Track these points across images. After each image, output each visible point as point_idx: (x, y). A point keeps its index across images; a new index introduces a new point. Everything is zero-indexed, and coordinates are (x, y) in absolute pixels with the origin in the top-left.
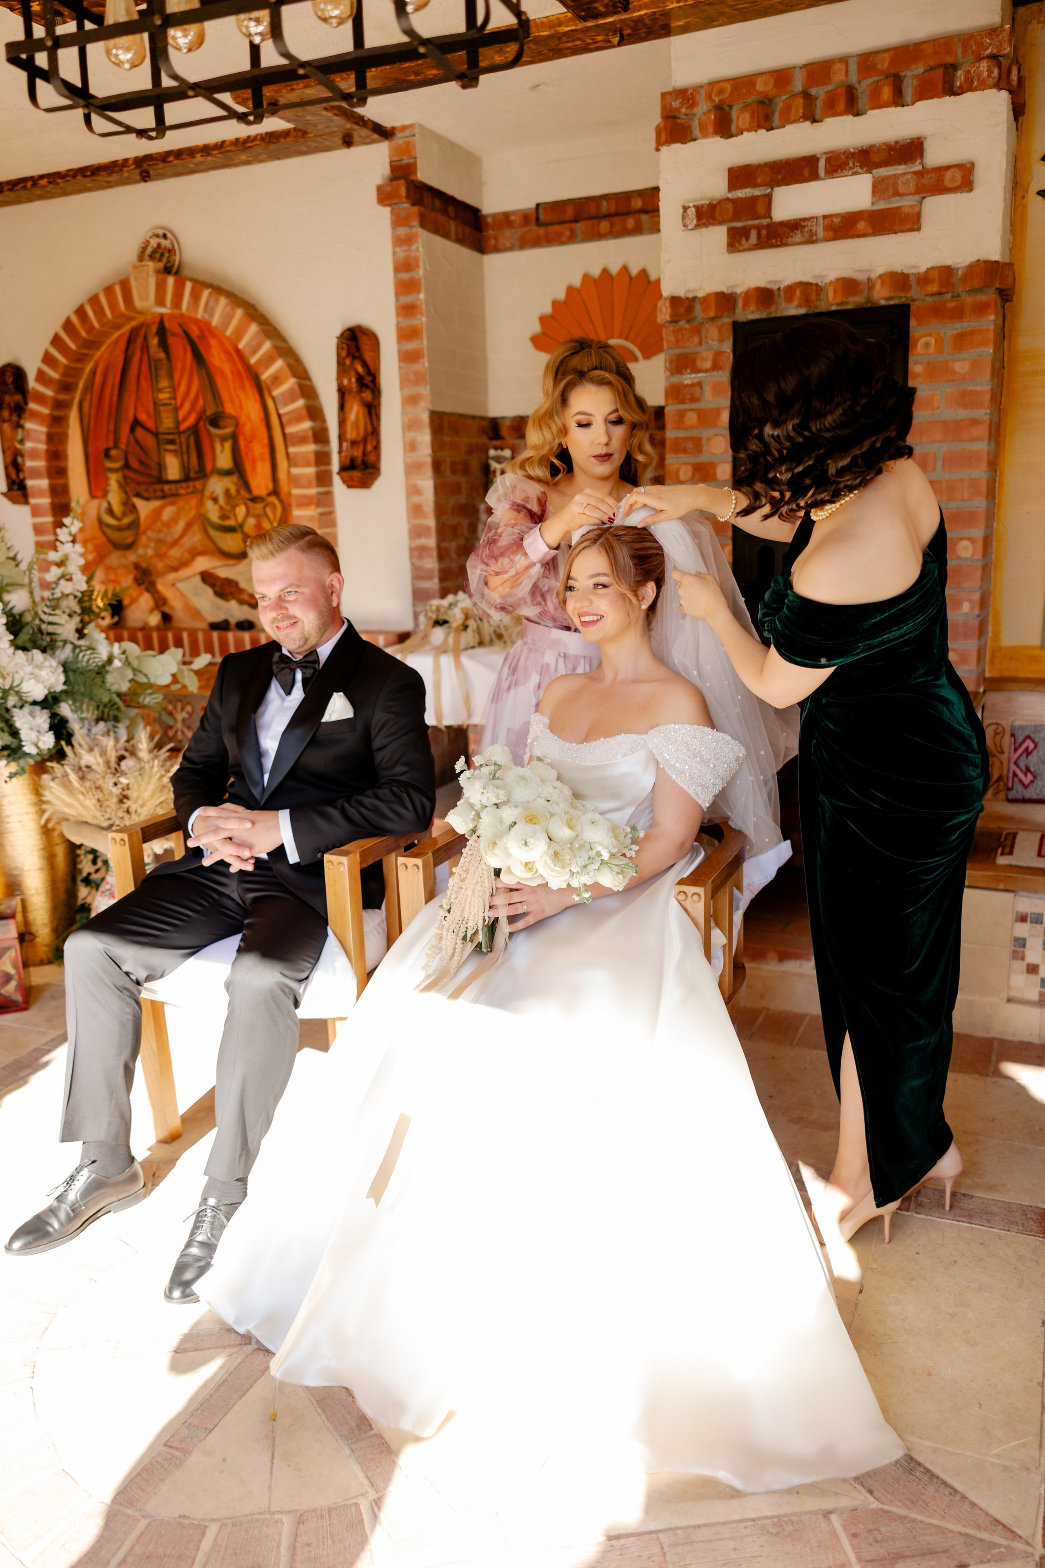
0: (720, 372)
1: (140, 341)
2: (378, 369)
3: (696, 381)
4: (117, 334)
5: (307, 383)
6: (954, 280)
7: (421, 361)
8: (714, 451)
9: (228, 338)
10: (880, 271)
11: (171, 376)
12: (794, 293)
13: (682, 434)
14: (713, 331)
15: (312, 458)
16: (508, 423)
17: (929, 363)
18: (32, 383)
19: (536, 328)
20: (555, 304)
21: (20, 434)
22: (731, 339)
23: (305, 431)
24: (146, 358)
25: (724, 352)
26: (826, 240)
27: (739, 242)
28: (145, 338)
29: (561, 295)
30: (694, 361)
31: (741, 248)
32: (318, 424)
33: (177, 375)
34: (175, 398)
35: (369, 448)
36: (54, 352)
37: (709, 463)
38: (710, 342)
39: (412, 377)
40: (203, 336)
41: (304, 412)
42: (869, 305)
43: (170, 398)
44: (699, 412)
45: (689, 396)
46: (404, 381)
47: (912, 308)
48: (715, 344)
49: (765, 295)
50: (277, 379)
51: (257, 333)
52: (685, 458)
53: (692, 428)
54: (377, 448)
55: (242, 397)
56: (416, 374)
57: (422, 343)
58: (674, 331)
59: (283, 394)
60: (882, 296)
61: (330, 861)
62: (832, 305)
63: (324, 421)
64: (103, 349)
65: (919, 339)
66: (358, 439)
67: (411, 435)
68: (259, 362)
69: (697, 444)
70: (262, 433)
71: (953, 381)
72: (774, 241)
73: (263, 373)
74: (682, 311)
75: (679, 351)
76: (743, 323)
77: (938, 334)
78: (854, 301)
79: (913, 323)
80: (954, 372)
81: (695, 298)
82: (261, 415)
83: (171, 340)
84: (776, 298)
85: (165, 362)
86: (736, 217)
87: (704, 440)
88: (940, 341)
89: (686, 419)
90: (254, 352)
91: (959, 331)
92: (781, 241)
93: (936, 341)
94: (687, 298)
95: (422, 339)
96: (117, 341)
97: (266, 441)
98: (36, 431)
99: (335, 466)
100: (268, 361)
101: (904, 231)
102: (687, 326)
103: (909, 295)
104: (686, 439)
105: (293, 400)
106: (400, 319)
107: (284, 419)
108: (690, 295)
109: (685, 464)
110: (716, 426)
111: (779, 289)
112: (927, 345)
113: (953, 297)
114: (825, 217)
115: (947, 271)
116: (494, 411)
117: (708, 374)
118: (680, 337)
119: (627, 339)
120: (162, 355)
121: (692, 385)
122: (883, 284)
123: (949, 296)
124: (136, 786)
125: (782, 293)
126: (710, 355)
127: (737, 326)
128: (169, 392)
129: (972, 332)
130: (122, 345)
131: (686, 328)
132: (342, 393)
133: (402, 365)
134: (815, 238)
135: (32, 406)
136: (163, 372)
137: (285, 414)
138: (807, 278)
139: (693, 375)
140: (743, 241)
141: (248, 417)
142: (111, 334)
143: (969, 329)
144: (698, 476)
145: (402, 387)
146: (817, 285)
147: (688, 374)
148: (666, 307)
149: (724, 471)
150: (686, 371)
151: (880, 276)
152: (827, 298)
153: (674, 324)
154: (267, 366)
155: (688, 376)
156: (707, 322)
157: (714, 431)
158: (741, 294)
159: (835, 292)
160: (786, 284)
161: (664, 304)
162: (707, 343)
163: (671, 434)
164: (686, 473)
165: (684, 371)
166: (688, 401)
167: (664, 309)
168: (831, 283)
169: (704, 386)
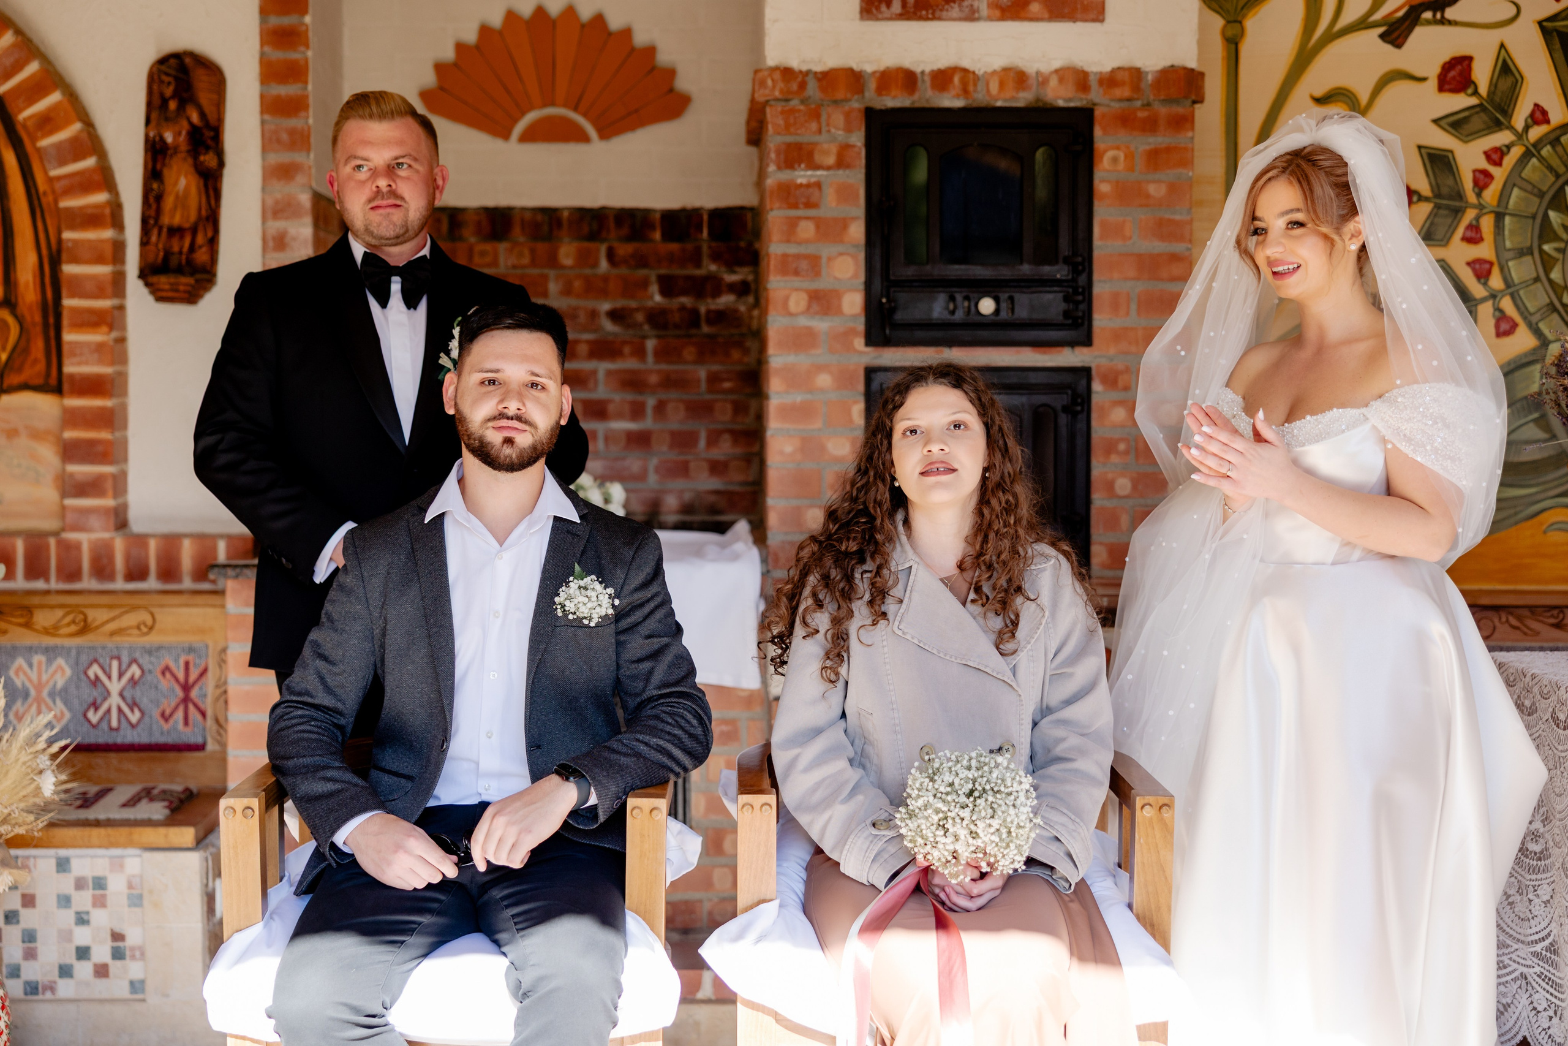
0: (847, 172)
2: (220, 120)
3: (813, 180)
6: (1143, 85)
7: (303, 114)
8: (838, 275)
10: (1057, 64)
12: (951, 80)
13: (792, 249)
14: (838, 118)
15: (108, 251)
17: (1117, 182)
19: (428, 79)
20: (460, 47)
22: (863, 129)
23: (96, 206)
25: (854, 146)
26: (990, 19)
27: (878, 8)
29: (471, 36)
30: (810, 154)
31: (880, 16)
32: (109, 198)
35: (200, 239)
37: (831, 291)
38: (833, 130)
39: (285, 137)
41: (98, 177)
42: (1040, 104)
44: (819, 222)
45: (803, 200)
46: (269, 142)
47: (1098, 112)
48: (840, 134)
49: (908, 79)
50: (48, 122)
51: (14, 46)
52: (796, 282)
53: (807, 241)
54: (213, 242)
56: (292, 132)
57: (306, 88)
58: (782, 113)
59: (58, 146)
60: (1060, 96)
62: (997, 100)
65: (1105, 151)
66: (187, 225)
67: (276, 226)
68: (15, 92)
69: (814, 264)
71: (1147, 206)
72: (924, 13)
73: (21, 111)
74: (794, 86)
75: (789, 139)
76: (881, 111)
77: (1128, 147)
78: (1023, 99)
79: (1098, 132)
80: (1148, 196)
81: (808, 72)
84: (919, 83)
87: (824, 260)
88: (1130, 156)
89: (799, 229)
91: (1152, 146)
92: (933, 14)
93: (1126, 156)
94: (801, 72)
95: (306, 82)
99: (133, 263)
101: (1085, 20)
102: (802, 107)
103: (1089, 97)
104: (798, 257)
105: (78, 157)
106: (267, 49)
108: (804, 68)
109: (797, 290)
110: (842, 242)
111: (923, 73)
112: (1115, 160)
113: (1143, 105)
115: (1136, 74)
117: (831, 172)
118: (792, 121)
119: (576, 109)
121: (808, 186)
122: (1061, 80)
123: (1138, 103)
125: (927, 79)
126: (834, 149)
127: (871, 114)
129: (1168, 150)
131: (799, 111)
132: (155, 153)
133: (267, 117)
134: (976, 15)
137: (59, 178)
138: (966, 64)
139: (809, 173)
140: (883, 8)
143: (1164, 146)
144: (815, 307)
145: (265, 149)
146: (974, 73)
147: (802, 170)
148: (773, 80)
149: (853, 303)
150: (799, 166)
151: (1057, 71)
152: (988, 90)
153: (783, 104)
154: (31, 101)
155: (802, 173)
156: (828, 106)
157: (840, 248)
158: (874, 73)
159: (1002, 85)
160: (935, 67)
161: (770, 75)
162: (829, 131)
163: (775, 247)
164: (797, 302)
165: (796, 166)
166: (801, 206)
167: (769, 82)
168: (994, 72)
169: (824, 187)
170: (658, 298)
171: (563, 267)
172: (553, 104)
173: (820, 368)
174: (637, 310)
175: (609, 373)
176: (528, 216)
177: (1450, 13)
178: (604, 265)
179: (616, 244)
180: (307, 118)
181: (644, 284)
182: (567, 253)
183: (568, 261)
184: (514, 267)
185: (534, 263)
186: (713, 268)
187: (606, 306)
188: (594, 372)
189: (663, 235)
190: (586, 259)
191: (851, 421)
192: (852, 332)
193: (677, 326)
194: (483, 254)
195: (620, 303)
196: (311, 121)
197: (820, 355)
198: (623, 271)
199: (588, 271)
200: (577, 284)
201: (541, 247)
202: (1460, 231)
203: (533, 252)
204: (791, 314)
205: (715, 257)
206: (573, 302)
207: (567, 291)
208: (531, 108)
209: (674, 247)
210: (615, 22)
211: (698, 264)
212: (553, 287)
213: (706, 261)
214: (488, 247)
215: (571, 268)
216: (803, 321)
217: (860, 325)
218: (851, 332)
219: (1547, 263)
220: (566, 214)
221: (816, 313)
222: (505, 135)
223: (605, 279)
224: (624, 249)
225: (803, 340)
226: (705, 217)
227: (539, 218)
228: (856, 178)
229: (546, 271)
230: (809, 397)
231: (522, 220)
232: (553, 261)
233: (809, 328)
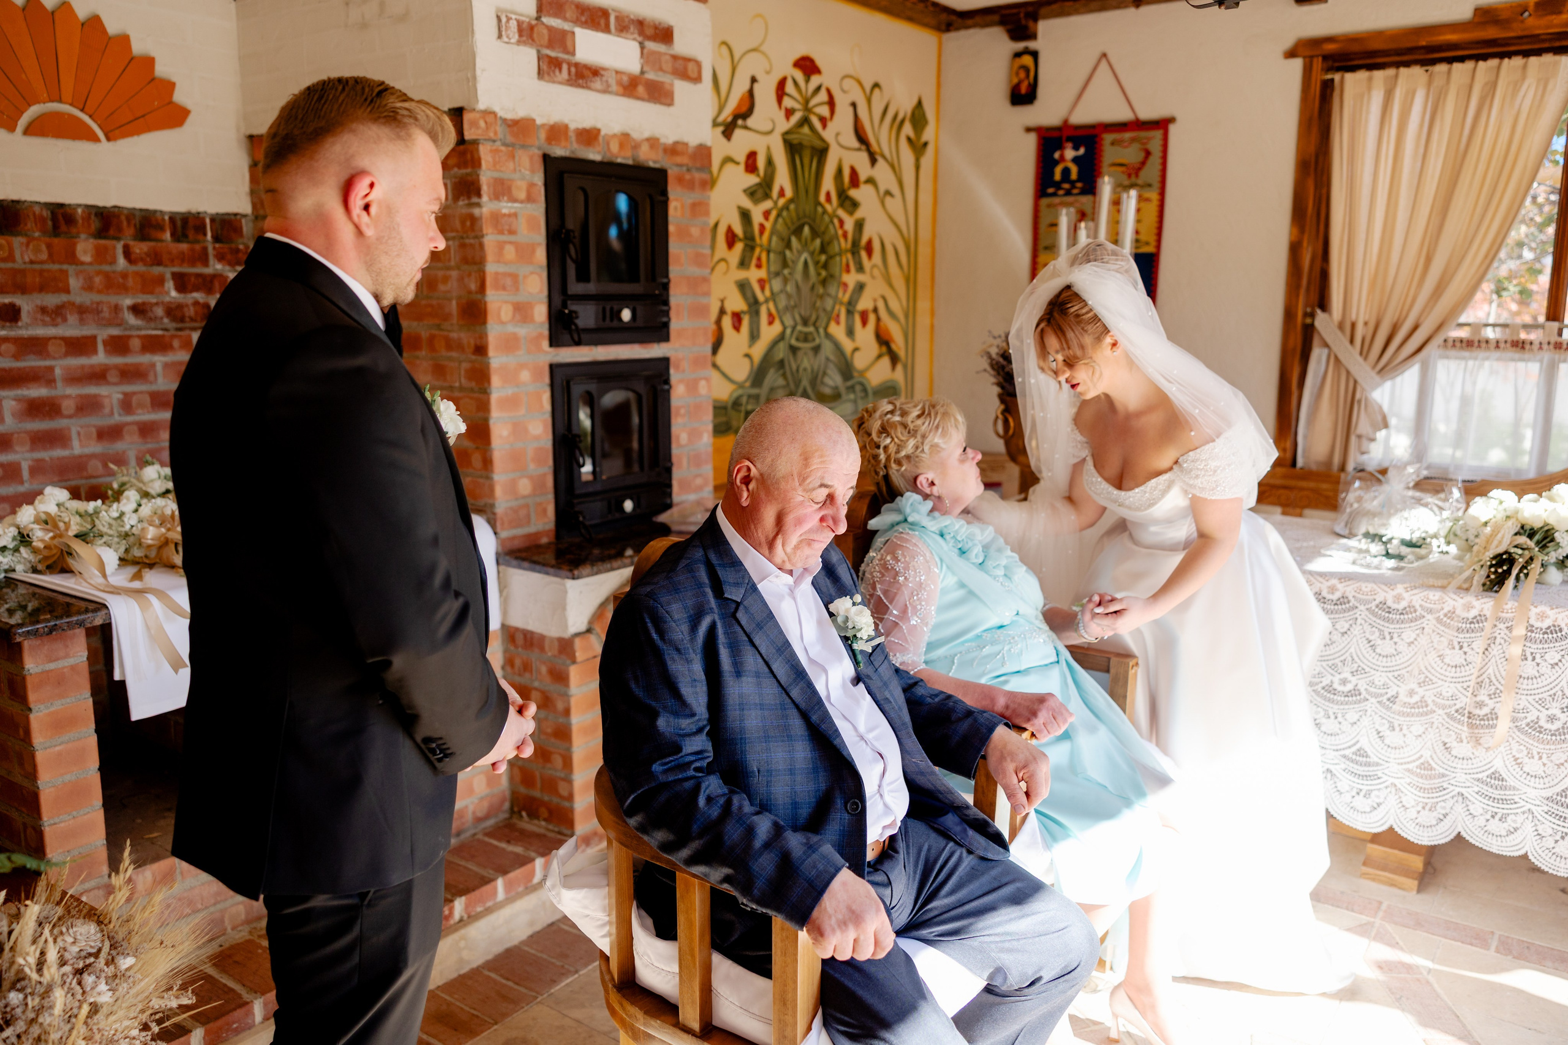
0: (534, 206)
3: (513, 211)
6: (688, 156)
8: (530, 290)
10: (646, 135)
13: (501, 269)
14: (526, 160)
17: (678, 225)
22: (542, 171)
25: (537, 185)
26: (617, 94)
27: (554, 72)
30: (509, 189)
31: (550, 78)
37: (527, 303)
38: (523, 170)
42: (639, 163)
44: (518, 246)
45: (507, 227)
47: (669, 173)
48: (528, 174)
49: (565, 133)
52: (505, 295)
53: (510, 262)
58: (491, 151)
60: (650, 158)
62: (619, 157)
65: (673, 201)
69: (515, 282)
71: (691, 243)
72: (579, 81)
75: (496, 175)
76: (553, 158)
77: (682, 199)
78: (631, 157)
79: (670, 188)
80: (692, 236)
86: (550, 45)
87: (521, 278)
89: (505, 251)
91: (692, 199)
92: (586, 83)
93: (682, 206)
101: (664, 104)
102: (503, 148)
104: (505, 274)
109: (506, 302)
110: (532, 264)
111: (572, 129)
112: (677, 207)
114: (617, 72)
115: (686, 147)
117: (523, 205)
118: (496, 159)
121: (509, 215)
122: (652, 147)
123: (686, 169)
126: (524, 186)
127: (546, 158)
129: (700, 203)
131: (501, 151)
134: (609, 89)
139: (510, 204)
140: (557, 72)
143: (698, 200)
144: (518, 316)
147: (505, 202)
148: (486, 122)
149: (541, 312)
150: (503, 198)
151: (648, 140)
152: (609, 149)
153: (491, 144)
155: (505, 204)
156: (519, 149)
157: (532, 269)
158: (543, 125)
159: (622, 146)
160: (580, 126)
161: (484, 118)
162: (520, 171)
163: (490, 267)
164: (506, 312)
165: (501, 198)
166: (506, 232)
167: (482, 124)
168: (615, 136)
169: (519, 217)
170: (174, 293)
171: (82, 263)
172: (56, 99)
173: (522, 366)
174: (157, 304)
175: (166, 366)
177: (750, 122)
178: (121, 261)
179: (131, 243)
181: (161, 281)
182: (85, 248)
183: (87, 258)
184: (33, 262)
185: (52, 258)
186: (219, 266)
187: (128, 302)
188: (153, 365)
189: (172, 235)
190: (102, 256)
191: (542, 407)
192: (541, 336)
193: (192, 320)
195: (140, 299)
197: (522, 355)
198: (140, 268)
199: (106, 268)
200: (97, 280)
201: (58, 243)
202: (754, 262)
203: (49, 246)
204: (502, 323)
205: (220, 258)
206: (97, 297)
207: (89, 287)
208: (37, 101)
209: (184, 246)
210: (113, 27)
211: (206, 263)
212: (74, 283)
213: (212, 260)
215: (90, 264)
216: (511, 329)
217: (546, 332)
218: (539, 336)
219: (786, 281)
221: (519, 322)
222: (12, 129)
223: (124, 275)
224: (140, 248)
225: (510, 344)
226: (208, 221)
228: (538, 210)
229: (65, 267)
230: (516, 390)
231: (34, 215)
232: (71, 257)
233: (515, 334)
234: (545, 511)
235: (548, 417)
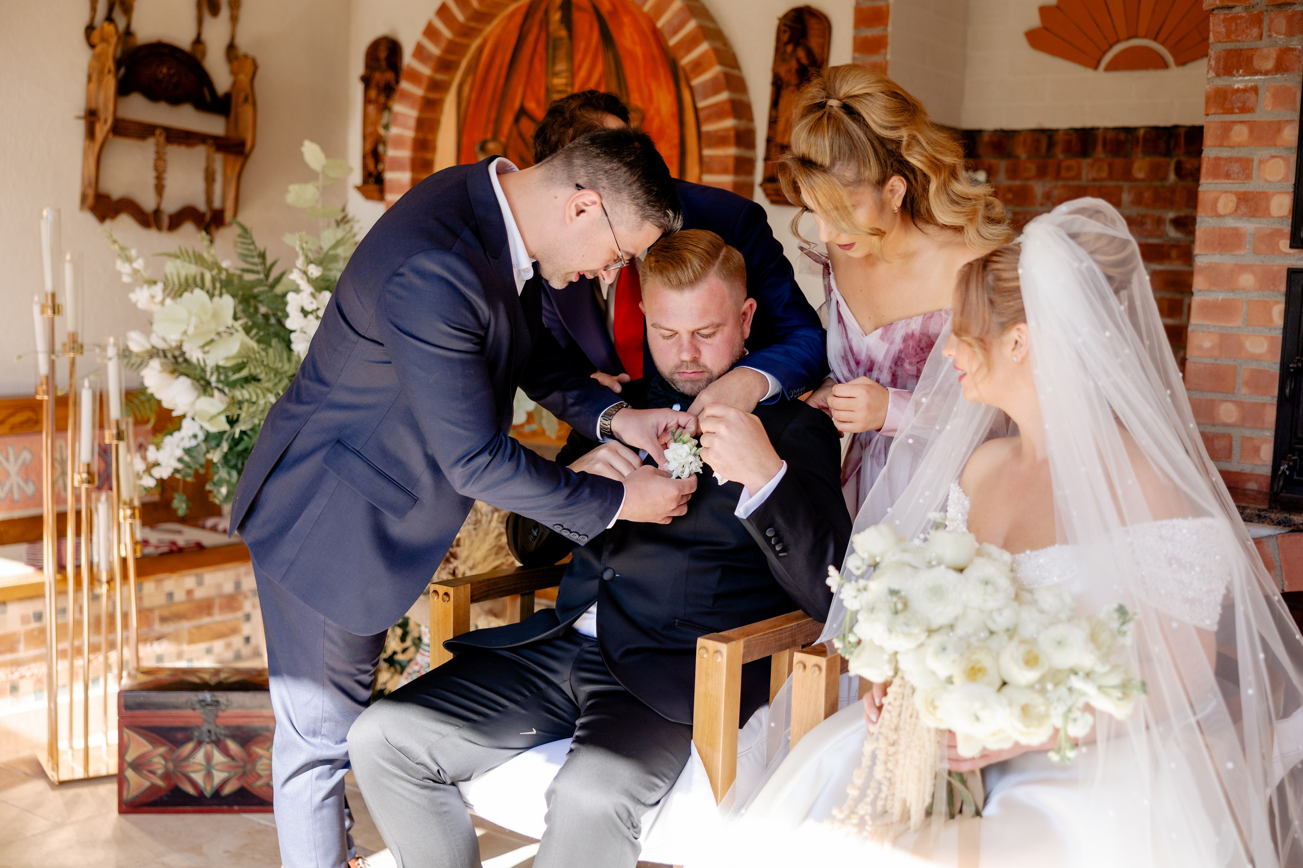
0: (1286, 76)
1: (539, 15)
3: (1250, 85)
4: (513, 7)
5: (735, 72)
7: (883, 51)
8: (1268, 178)
9: (646, 15)
11: (571, 57)
13: (1225, 153)
14: (1280, 23)
15: (731, 164)
16: (986, 138)
18: (408, 59)
19: (1035, 21)
21: (386, 118)
23: (726, 130)
24: (543, 35)
25: (1295, 49)
28: (547, 12)
30: (1250, 60)
32: (743, 124)
33: (578, 57)
34: (572, 85)
36: (439, 25)
37: (1260, 193)
38: (1274, 35)
40: (614, 12)
41: (728, 107)
43: (567, 85)
44: (1254, 126)
45: (1239, 105)
48: (1281, 40)
50: (699, 66)
51: (681, 9)
52: (1226, 184)
53: (1240, 145)
55: (654, 87)
57: (886, 30)
58: (1224, 21)
59: (704, 84)
61: (704, 648)
63: (751, 119)
64: (495, 22)
68: (679, 44)
69: (1246, 167)
70: (672, 131)
73: (682, 57)
75: (1230, 46)
82: (674, 109)
83: (577, 16)
85: (566, 41)
87: (1256, 163)
89: (1233, 133)
90: (675, 32)
95: (886, 25)
96: (512, 15)
97: (676, 141)
98: (404, 115)
99: (759, 175)
100: (691, 42)
102: (1245, 14)
104: (1230, 160)
105: (716, 92)
107: (702, 115)
109: (1226, 192)
110: (1275, 145)
116: (969, 122)
117: (1269, 77)
118: (1233, 28)
119: (1155, 39)
120: (563, 33)
121: (1245, 90)
124: (467, 543)
126: (1273, 54)
128: (566, 78)
130: (518, 19)
131: (1242, 17)
132: (778, 85)
133: (857, 55)
135: (405, 85)
136: (562, 53)
137: (704, 108)
139: (1247, 78)
141: (658, 112)
142: (507, 5)
144: (1243, 209)
147: (1241, 76)
149: (1282, 205)
150: (1238, 72)
153: (1227, 12)
154: (689, 50)
155: (1241, 78)
156: (1272, 11)
157: (1273, 152)
162: (1270, 36)
163: (1210, 152)
164: (1226, 204)
165: (1235, 72)
166: (1237, 111)
169: (1261, 92)
171: (1136, 180)
172: (1135, 36)
173: (1243, 268)
175: (1155, 273)
176: (1110, 135)
178: (1172, 177)
179: (1183, 158)
180: (885, 54)
182: (1140, 167)
183: (1140, 175)
184: (1094, 180)
185: (1111, 177)
187: (1171, 215)
190: (1156, 172)
191: (1271, 320)
192: (1278, 233)
194: (1069, 168)
195: (1184, 212)
196: (889, 57)
197: (1245, 256)
198: (1189, 183)
200: (1147, 195)
201: (1119, 162)
203: (1111, 166)
204: (1219, 216)
206: (1142, 210)
207: (1138, 201)
208: (1118, 41)
212: (1126, 198)
214: (1073, 162)
215: (1143, 180)
216: (1231, 223)
217: (1287, 228)
218: (1275, 234)
220: (1142, 132)
221: (1243, 215)
222: (1096, 67)
223: (1173, 190)
224: (1192, 164)
225: (1229, 241)
227: (1122, 136)
228: (1294, 81)
229: (1121, 183)
230: (1231, 295)
231: (1104, 139)
232: (1127, 175)
233: (1236, 229)
234: (1257, 450)
235: (1278, 334)
